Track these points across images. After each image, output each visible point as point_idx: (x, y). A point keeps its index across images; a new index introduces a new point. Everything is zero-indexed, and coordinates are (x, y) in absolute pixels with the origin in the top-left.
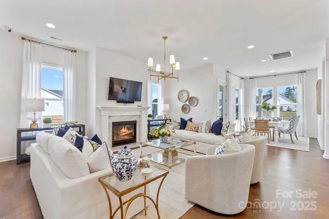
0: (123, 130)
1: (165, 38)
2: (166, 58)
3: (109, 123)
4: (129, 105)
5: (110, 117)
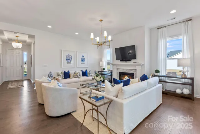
0: (125, 77)
1: (101, 21)
2: (102, 33)
3: (117, 72)
4: (128, 63)
5: (117, 69)
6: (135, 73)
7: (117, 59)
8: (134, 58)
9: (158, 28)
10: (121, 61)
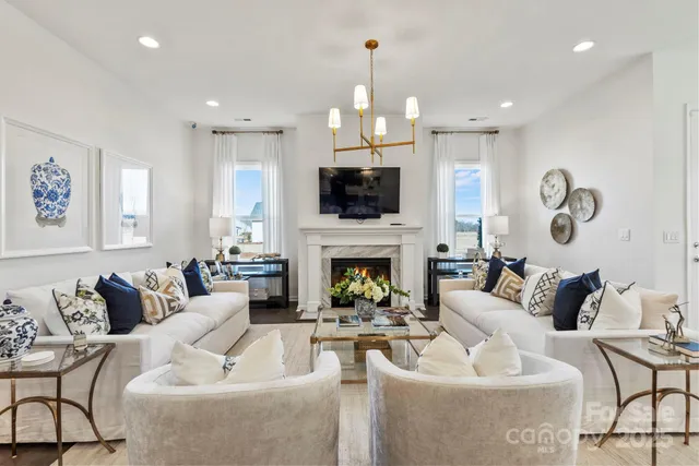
3: (323, 260)
4: (369, 224)
5: (324, 247)
6: (393, 256)
7: (323, 211)
8: (393, 208)
9: (434, 132)
10: (340, 217)
